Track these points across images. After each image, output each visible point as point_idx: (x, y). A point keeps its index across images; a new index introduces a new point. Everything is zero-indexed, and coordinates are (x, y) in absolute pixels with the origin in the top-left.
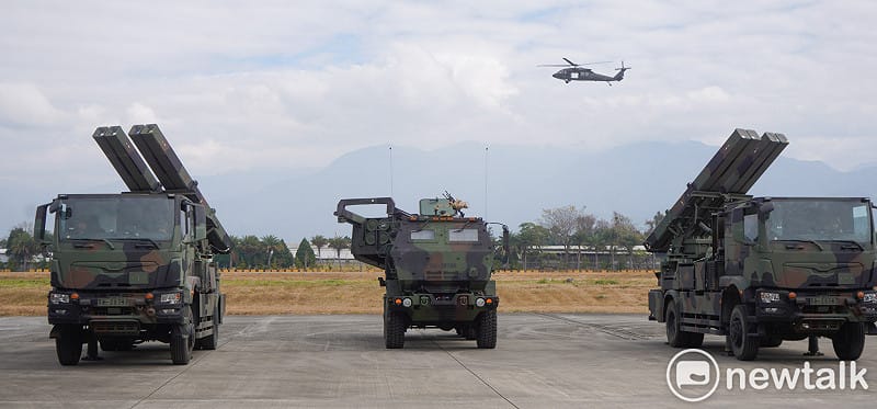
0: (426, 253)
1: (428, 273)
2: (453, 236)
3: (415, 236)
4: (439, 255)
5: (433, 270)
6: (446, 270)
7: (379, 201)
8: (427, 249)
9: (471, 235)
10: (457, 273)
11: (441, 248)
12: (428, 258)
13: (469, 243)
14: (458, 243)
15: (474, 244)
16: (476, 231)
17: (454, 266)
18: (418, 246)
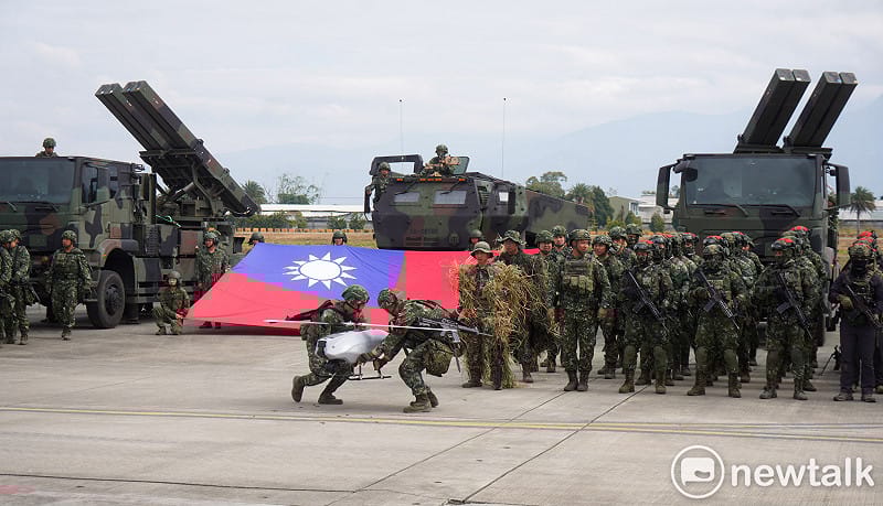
0: (407, 217)
1: (408, 239)
2: (441, 199)
3: (400, 199)
4: (420, 219)
5: (412, 236)
6: (427, 236)
7: (408, 159)
8: (409, 212)
9: (458, 198)
10: (437, 239)
11: (424, 212)
12: (408, 223)
13: (454, 207)
14: (442, 207)
15: (460, 208)
16: (465, 193)
17: (434, 231)
18: (400, 209)
